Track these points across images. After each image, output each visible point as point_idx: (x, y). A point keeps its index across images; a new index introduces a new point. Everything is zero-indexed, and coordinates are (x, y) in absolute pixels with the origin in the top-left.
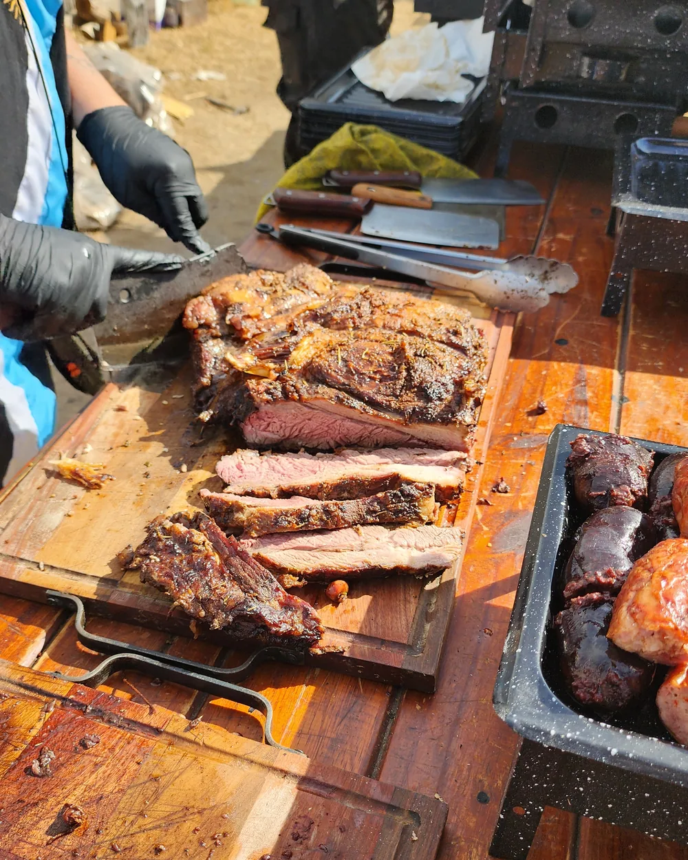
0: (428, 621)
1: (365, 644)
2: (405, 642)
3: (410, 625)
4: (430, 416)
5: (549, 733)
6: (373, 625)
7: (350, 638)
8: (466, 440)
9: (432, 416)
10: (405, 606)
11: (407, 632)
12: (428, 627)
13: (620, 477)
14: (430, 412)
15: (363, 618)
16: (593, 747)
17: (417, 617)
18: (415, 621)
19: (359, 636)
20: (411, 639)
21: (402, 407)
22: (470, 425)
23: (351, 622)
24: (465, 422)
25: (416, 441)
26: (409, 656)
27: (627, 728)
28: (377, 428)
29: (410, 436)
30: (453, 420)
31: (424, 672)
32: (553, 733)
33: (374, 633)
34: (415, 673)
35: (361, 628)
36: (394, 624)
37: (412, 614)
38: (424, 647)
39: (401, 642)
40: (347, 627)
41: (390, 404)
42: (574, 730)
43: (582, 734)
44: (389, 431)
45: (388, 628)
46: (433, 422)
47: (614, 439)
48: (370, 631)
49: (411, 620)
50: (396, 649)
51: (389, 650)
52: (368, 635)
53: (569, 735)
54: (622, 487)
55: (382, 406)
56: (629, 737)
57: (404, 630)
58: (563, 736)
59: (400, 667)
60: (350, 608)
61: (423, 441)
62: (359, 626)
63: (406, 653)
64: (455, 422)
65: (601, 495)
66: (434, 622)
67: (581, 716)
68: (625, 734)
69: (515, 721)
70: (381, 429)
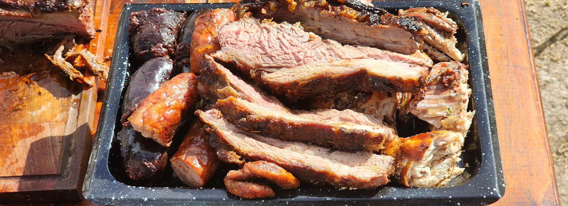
0: (70, 156)
1: (29, 181)
2: (55, 173)
3: (58, 162)
4: (48, 7)
5: (111, 199)
6: (32, 167)
7: (18, 180)
8: (80, 18)
9: (50, 6)
10: (53, 149)
11: (56, 166)
12: (70, 159)
13: (156, 39)
14: (48, 4)
15: (24, 164)
16: (135, 200)
17: (62, 155)
18: (61, 158)
19: (24, 177)
20: (59, 170)
21: (26, 4)
22: (79, 8)
23: (17, 169)
24: (75, 6)
25: (45, 26)
26: (59, 181)
27: (153, 186)
28: (13, 22)
29: (39, 24)
30: (66, 7)
31: (70, 188)
32: (113, 198)
33: (33, 172)
34: (65, 190)
35: (24, 172)
36: (46, 163)
37: (59, 153)
38: (68, 173)
39: (53, 173)
40: (15, 173)
41: (17, 3)
42: (124, 194)
43: (129, 195)
44: (23, 23)
45: (43, 167)
46: (52, 11)
47: (153, 12)
48: (30, 173)
49: (58, 158)
50: (50, 179)
51: (45, 181)
52: (29, 174)
53: (122, 197)
54: (157, 45)
55: (11, 6)
56: (154, 190)
57: (54, 166)
58: (119, 199)
59: (53, 189)
60: (14, 160)
61: (50, 25)
62: (23, 170)
63: (57, 180)
64: (68, 8)
65: (146, 52)
66: (74, 156)
67: (129, 186)
68: (152, 189)
69: (93, 198)
70: (16, 23)
